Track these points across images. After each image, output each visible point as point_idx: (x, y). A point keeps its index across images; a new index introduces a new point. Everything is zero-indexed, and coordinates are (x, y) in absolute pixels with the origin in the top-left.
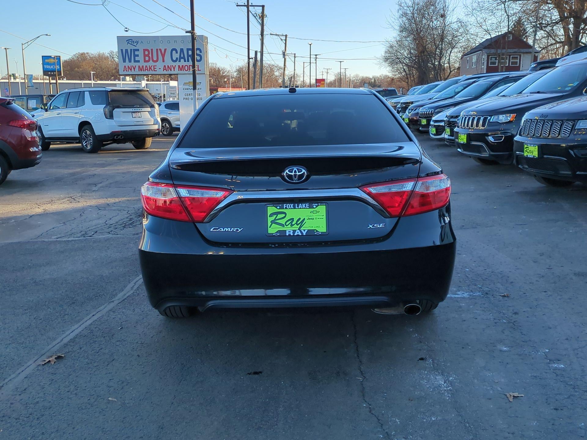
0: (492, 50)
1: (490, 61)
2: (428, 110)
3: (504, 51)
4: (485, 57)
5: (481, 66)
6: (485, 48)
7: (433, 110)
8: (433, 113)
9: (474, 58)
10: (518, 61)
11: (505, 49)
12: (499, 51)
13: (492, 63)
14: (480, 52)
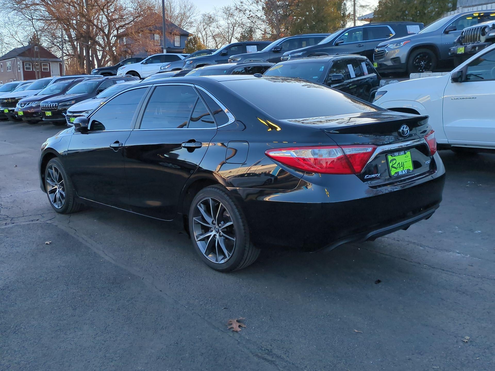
0: (27, 58)
1: (25, 67)
2: (45, 104)
3: (37, 59)
4: (20, 63)
5: (17, 71)
6: (20, 55)
7: (57, 104)
8: (57, 106)
9: (9, 63)
10: (48, 68)
11: (38, 57)
12: (33, 59)
13: (27, 68)
14: (15, 58)
